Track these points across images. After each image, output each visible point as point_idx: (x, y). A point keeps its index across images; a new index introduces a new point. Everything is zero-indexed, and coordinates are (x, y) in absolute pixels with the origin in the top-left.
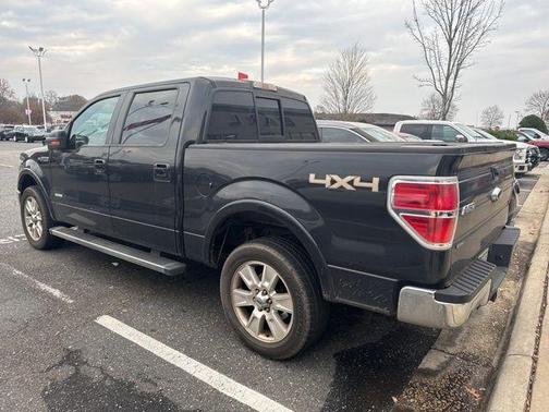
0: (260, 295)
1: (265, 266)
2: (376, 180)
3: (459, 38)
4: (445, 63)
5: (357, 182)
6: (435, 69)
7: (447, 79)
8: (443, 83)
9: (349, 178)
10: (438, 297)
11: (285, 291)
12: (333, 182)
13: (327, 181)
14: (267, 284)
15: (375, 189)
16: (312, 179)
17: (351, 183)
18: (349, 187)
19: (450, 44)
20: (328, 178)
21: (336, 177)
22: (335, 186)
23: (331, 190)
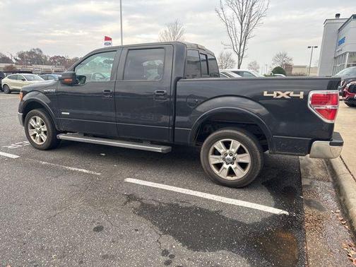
0: (228, 156)
1: (232, 141)
2: (302, 93)
3: (247, 20)
4: (239, 35)
5: (292, 94)
6: (233, 39)
7: (241, 45)
8: (238, 47)
9: (287, 93)
10: (331, 144)
11: (245, 152)
12: (278, 95)
13: (274, 95)
14: (233, 150)
15: (302, 97)
16: (265, 94)
17: (288, 95)
18: (287, 97)
19: (242, 24)
20: (275, 93)
21: (279, 92)
22: (279, 97)
23: (277, 99)
